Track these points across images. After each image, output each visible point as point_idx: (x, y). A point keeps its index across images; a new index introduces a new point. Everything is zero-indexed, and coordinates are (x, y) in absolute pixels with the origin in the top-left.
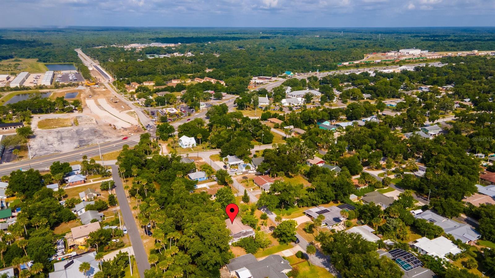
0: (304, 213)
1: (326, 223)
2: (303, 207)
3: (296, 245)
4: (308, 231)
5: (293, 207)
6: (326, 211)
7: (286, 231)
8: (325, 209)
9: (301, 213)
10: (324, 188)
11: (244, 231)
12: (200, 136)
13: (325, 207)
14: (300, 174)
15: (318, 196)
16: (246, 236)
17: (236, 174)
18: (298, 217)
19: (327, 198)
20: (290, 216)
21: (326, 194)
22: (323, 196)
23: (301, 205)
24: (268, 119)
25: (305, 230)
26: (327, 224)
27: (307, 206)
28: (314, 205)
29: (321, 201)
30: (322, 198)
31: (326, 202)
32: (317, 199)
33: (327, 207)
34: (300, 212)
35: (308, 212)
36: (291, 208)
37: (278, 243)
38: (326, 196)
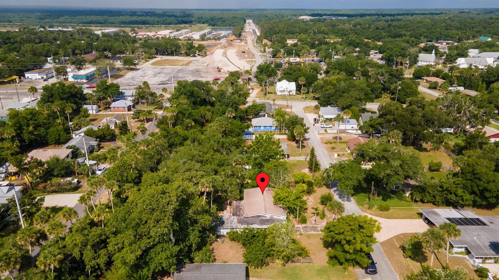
0: (421, 215)
1: (466, 249)
2: (422, 201)
3: (364, 277)
4: (409, 253)
5: (401, 198)
6: (477, 222)
7: (342, 237)
8: (477, 217)
9: (415, 212)
10: (484, 170)
11: (268, 216)
12: (302, 81)
13: (476, 214)
14: (442, 148)
15: (465, 187)
16: (264, 227)
17: (326, 131)
18: (404, 218)
19: (487, 194)
20: (386, 213)
21: (485, 185)
22: (476, 189)
23: (418, 197)
24: (424, 78)
25: (403, 248)
26: (468, 252)
27: (434, 203)
28: (448, 203)
29: (468, 197)
30: (473, 193)
31: (484, 203)
32: (460, 192)
33: (483, 215)
34: (411, 210)
35: (428, 213)
36: (397, 199)
37: (327, 259)
38: (486, 189)
